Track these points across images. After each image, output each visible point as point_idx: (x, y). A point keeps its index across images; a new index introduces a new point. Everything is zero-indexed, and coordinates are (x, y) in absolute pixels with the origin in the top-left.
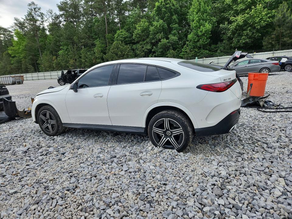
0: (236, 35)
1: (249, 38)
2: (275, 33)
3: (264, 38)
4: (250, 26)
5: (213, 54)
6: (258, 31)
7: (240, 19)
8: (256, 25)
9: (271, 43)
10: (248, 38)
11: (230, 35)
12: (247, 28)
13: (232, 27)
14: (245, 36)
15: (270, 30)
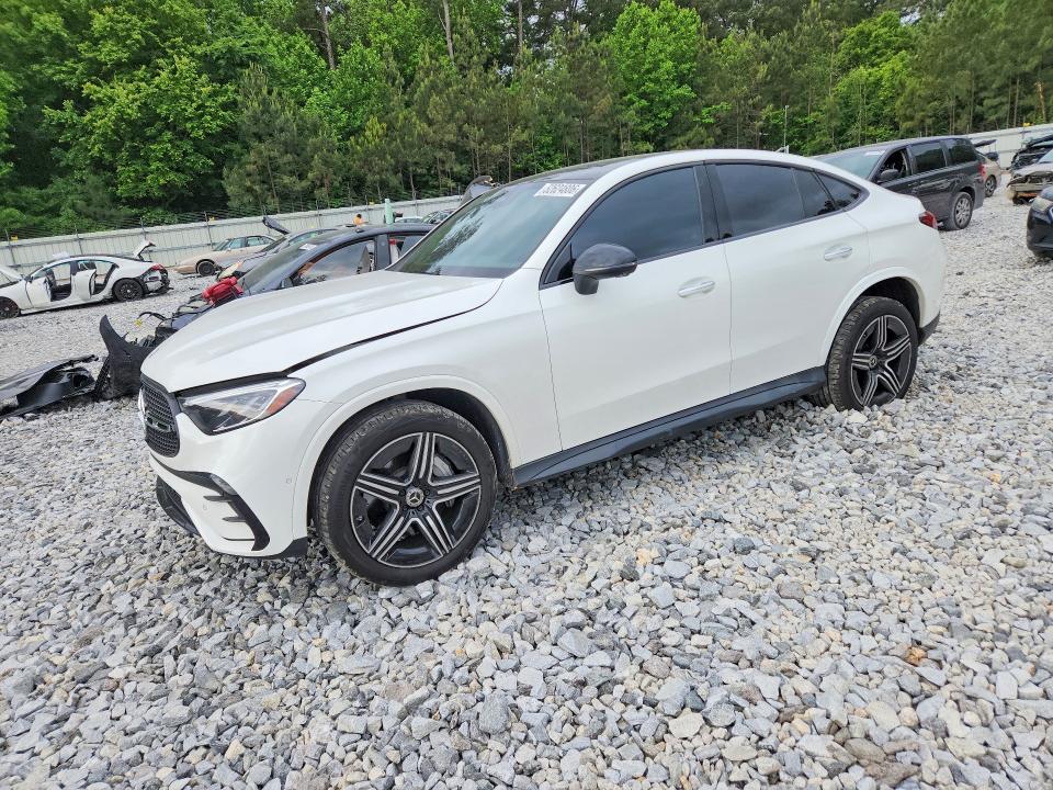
0: (124, 154)
1: (178, 170)
2: (252, 156)
3: (225, 171)
4: (168, 127)
5: (42, 222)
6: (198, 147)
7: (123, 95)
8: (189, 125)
9: (249, 190)
10: (171, 168)
11: (100, 151)
12: (160, 132)
13: (102, 120)
14: (160, 160)
15: (237, 147)
